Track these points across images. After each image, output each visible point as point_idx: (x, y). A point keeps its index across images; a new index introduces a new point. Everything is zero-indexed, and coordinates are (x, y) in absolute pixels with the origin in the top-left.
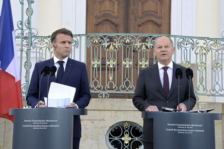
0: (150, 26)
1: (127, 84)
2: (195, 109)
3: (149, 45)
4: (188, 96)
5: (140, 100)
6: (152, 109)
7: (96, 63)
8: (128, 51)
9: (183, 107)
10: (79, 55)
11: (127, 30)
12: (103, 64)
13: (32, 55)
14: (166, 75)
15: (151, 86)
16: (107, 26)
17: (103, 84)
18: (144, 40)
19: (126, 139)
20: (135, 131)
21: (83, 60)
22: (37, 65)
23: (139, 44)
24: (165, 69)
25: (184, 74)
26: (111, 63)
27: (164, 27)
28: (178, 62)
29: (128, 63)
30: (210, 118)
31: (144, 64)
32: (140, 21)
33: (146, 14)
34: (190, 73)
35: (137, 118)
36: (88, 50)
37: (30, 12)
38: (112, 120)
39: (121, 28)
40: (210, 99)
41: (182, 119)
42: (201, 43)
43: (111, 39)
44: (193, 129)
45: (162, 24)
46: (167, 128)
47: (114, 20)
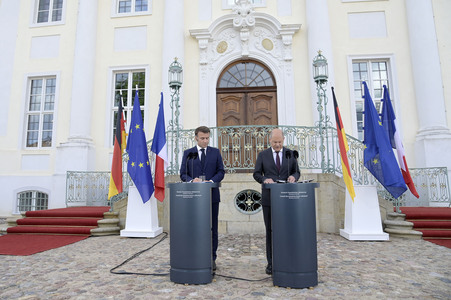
0: (263, 119)
1: (249, 162)
2: (300, 180)
3: (263, 133)
4: (294, 170)
5: (258, 175)
6: (269, 181)
7: (225, 148)
8: (247, 138)
9: (292, 179)
10: (213, 143)
11: (246, 124)
12: (231, 148)
13: (180, 143)
14: (278, 156)
15: (267, 165)
16: (232, 120)
17: (231, 162)
18: (259, 130)
19: (249, 202)
20: (255, 197)
21: (216, 146)
22: (185, 152)
23: (256, 133)
24: (277, 152)
25: (291, 155)
26: (236, 148)
27: (273, 120)
28: (285, 144)
29: (249, 147)
30: (311, 187)
31: (260, 147)
32: (255, 116)
33: (259, 111)
34: (296, 154)
35: (258, 188)
36: (219, 139)
37: (177, 113)
38: (238, 189)
39: (242, 122)
40: (309, 171)
41: (291, 188)
42: (301, 130)
43: (235, 130)
44: (299, 195)
45: (272, 118)
46: (280, 196)
47: (237, 116)
